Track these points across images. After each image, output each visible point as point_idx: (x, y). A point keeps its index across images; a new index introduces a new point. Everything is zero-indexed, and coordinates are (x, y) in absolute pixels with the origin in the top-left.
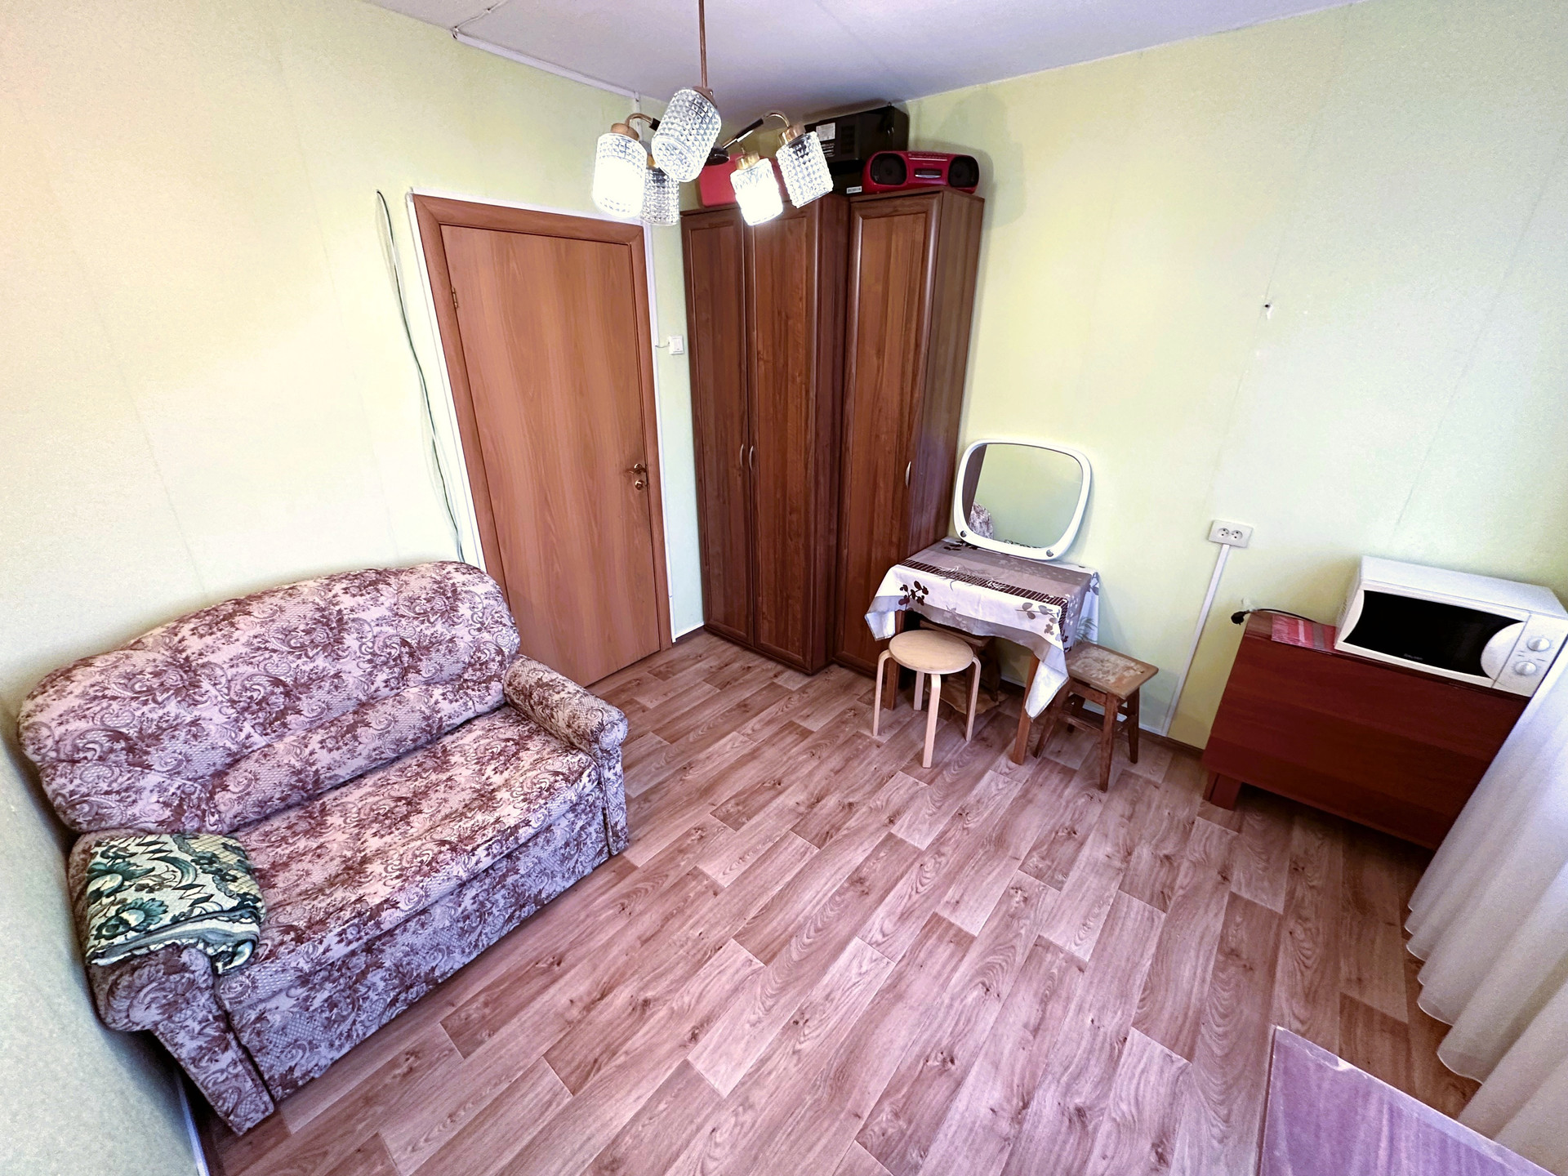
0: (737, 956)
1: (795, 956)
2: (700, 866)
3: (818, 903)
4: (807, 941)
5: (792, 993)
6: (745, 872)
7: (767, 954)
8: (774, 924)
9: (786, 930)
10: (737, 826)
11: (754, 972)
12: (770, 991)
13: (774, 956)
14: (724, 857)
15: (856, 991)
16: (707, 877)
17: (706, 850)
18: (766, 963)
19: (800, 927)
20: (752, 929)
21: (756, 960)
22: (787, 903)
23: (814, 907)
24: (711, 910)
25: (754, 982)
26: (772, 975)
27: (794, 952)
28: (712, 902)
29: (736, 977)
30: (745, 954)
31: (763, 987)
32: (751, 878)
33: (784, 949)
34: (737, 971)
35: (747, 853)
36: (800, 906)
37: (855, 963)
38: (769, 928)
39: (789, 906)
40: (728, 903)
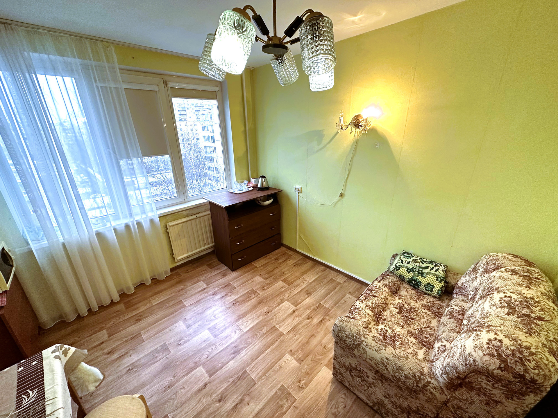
0: (284, 329)
1: (265, 328)
2: (298, 364)
3: (254, 344)
4: (261, 332)
5: (268, 319)
6: (280, 360)
7: (274, 329)
8: (270, 338)
9: (267, 336)
10: (282, 389)
11: (278, 324)
12: (274, 319)
13: (272, 328)
14: (288, 369)
15: (250, 318)
16: (295, 359)
17: (296, 374)
18: (274, 326)
19: (262, 336)
20: (278, 337)
21: (278, 327)
22: (265, 345)
23: (255, 343)
24: (292, 344)
25: (278, 322)
26: (273, 323)
27: (265, 329)
28: (292, 348)
29: (283, 323)
30: (281, 329)
31: (276, 320)
32: (277, 357)
33: (268, 329)
34: (283, 325)
35: (278, 370)
36: (260, 344)
37: (248, 325)
38: (272, 337)
39: (264, 344)
40: (286, 347)
